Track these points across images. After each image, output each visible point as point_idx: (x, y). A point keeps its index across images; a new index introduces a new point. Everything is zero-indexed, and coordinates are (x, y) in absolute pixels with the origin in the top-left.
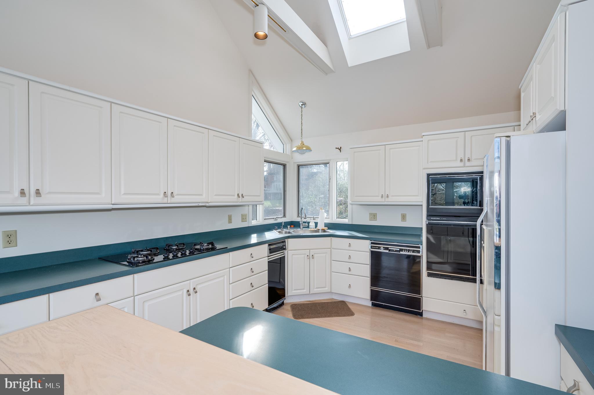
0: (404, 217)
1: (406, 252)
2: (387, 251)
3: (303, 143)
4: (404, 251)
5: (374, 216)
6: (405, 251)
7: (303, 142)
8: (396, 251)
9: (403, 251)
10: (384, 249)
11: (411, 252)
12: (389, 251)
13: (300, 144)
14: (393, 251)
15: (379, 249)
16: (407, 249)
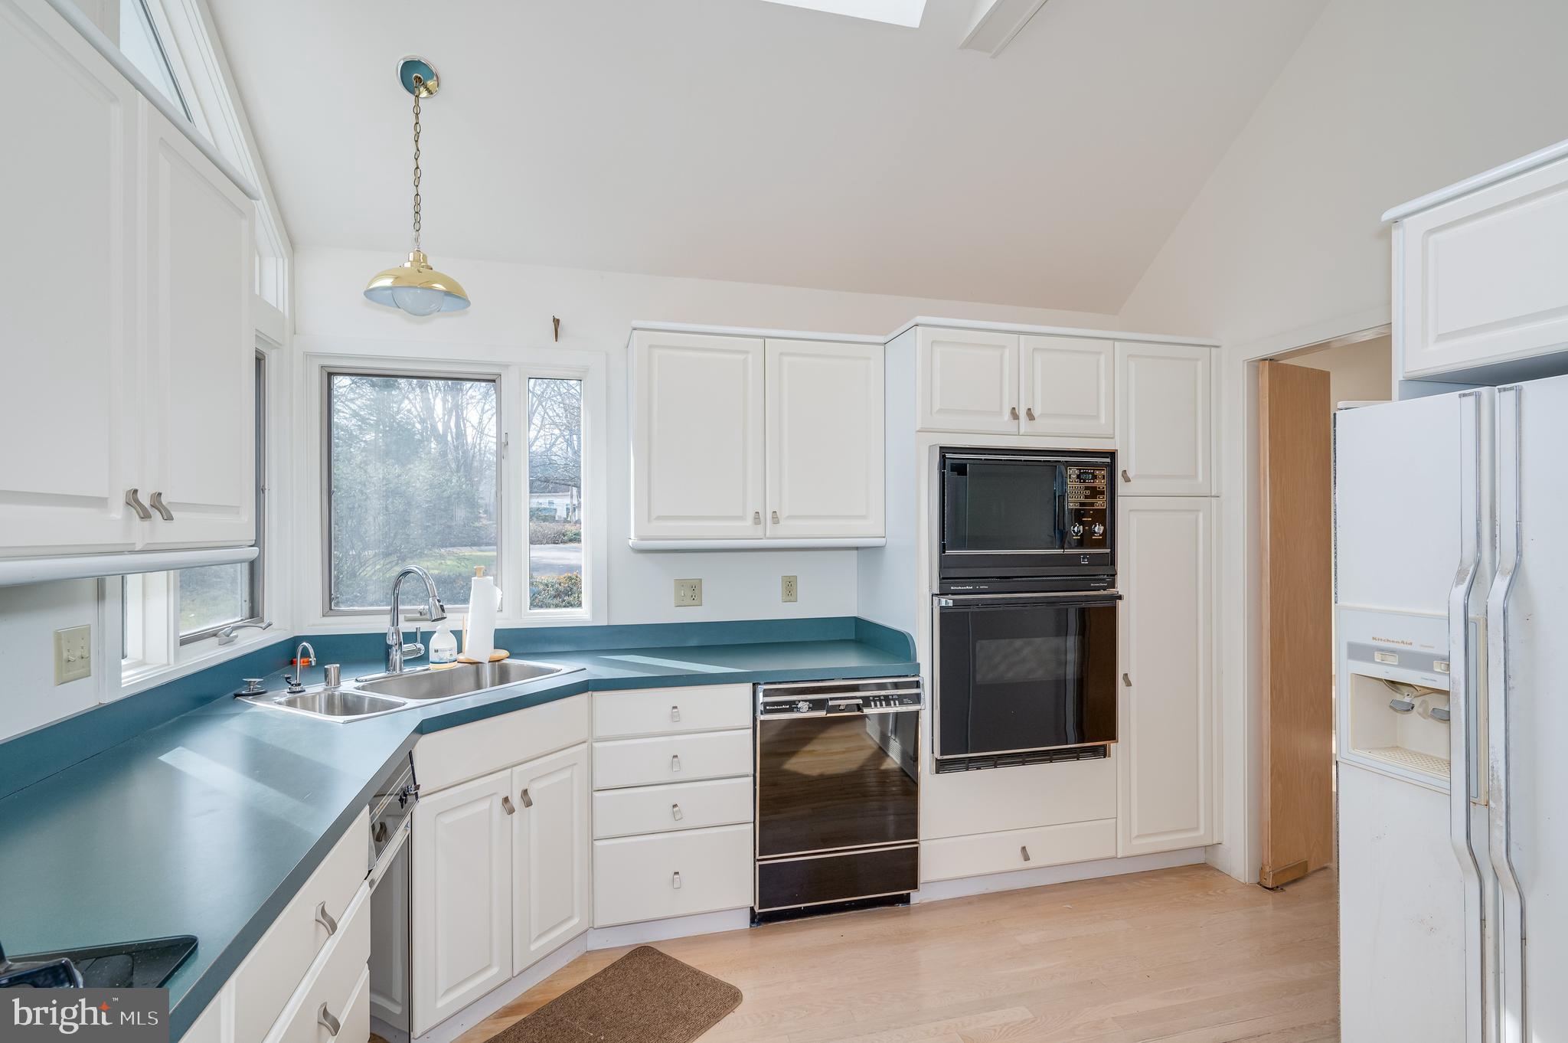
0: (790, 587)
1: (881, 705)
2: (822, 714)
3: (422, 264)
4: (876, 705)
5: (692, 591)
6: (878, 703)
7: (425, 256)
8: (848, 708)
9: (872, 703)
10: (811, 709)
11: (895, 704)
12: (828, 712)
13: (408, 265)
14: (836, 708)
15: (791, 710)
16: (879, 696)
